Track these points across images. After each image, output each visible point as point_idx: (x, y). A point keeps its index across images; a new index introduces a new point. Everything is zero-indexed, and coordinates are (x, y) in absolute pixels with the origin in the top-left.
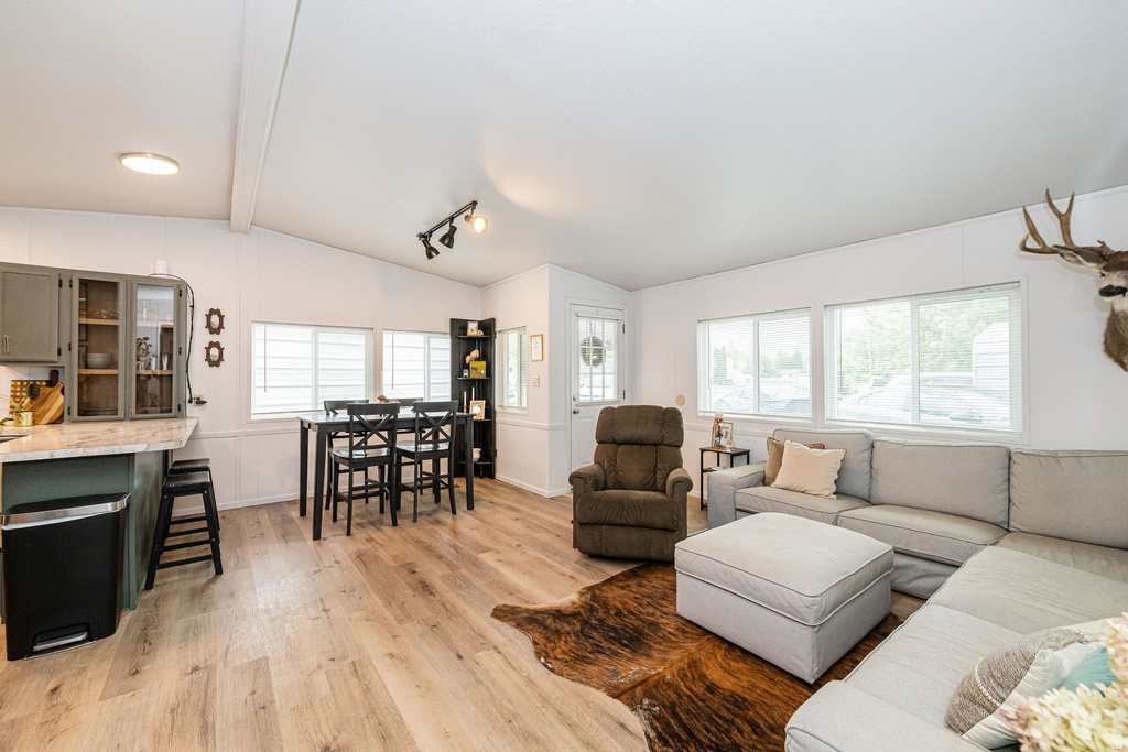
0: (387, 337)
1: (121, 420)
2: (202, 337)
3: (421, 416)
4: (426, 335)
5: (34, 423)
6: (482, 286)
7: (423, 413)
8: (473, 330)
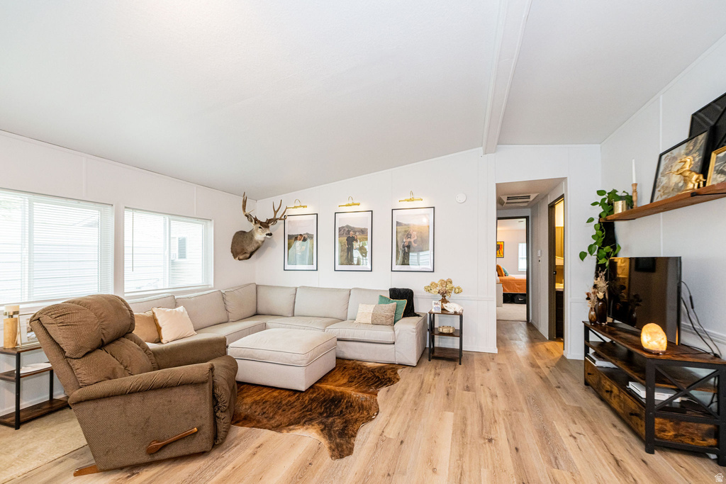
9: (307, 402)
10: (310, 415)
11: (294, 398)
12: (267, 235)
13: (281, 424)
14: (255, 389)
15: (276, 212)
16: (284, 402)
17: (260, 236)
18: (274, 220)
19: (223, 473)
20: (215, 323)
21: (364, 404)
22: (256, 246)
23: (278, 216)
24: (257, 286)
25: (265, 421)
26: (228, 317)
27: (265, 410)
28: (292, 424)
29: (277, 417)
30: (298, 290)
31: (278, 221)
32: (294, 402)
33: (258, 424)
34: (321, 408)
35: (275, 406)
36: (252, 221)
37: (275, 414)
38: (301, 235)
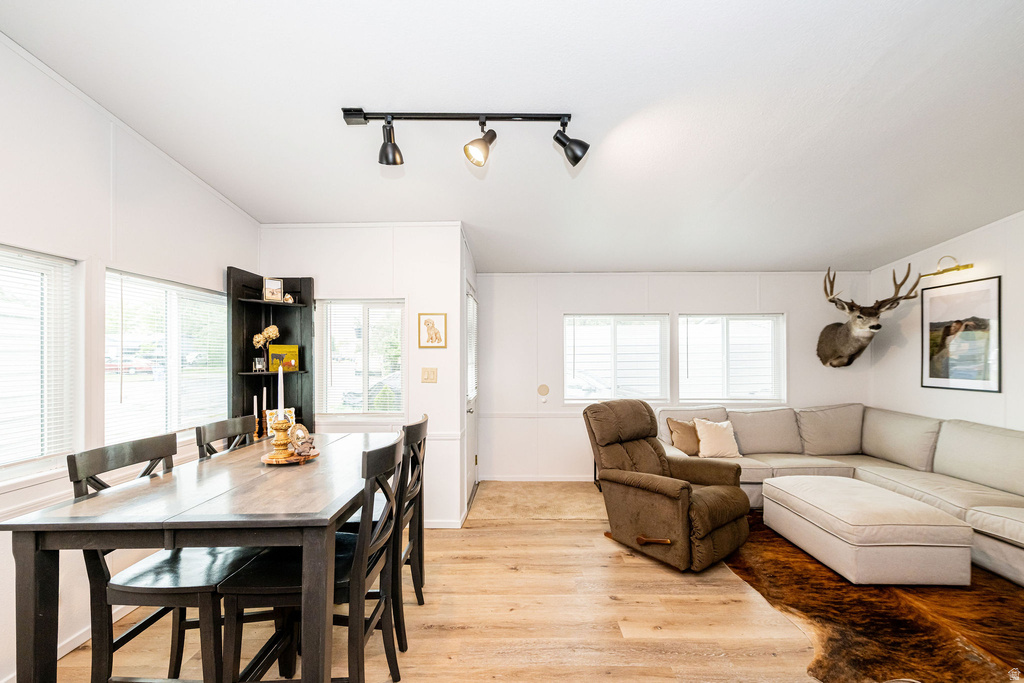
8: (273, 293)
9: (848, 599)
10: (835, 614)
11: (834, 584)
12: (872, 327)
13: (782, 598)
14: (789, 549)
15: (898, 287)
16: (813, 581)
17: (861, 330)
18: (893, 302)
19: (685, 597)
20: (778, 450)
21: (967, 665)
22: (857, 345)
23: (903, 292)
24: (865, 409)
25: (766, 584)
26: (803, 446)
27: (777, 575)
28: (796, 607)
29: (785, 590)
30: (944, 425)
31: (902, 302)
32: (829, 589)
33: (756, 584)
34: (863, 619)
35: (795, 578)
36: (843, 308)
37: (785, 585)
38: (958, 322)
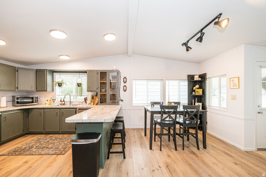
0: (167, 82)
1: (107, 105)
2: (122, 84)
3: (185, 110)
4: (179, 81)
5: (93, 104)
6: (199, 62)
7: (186, 109)
8: (197, 78)
